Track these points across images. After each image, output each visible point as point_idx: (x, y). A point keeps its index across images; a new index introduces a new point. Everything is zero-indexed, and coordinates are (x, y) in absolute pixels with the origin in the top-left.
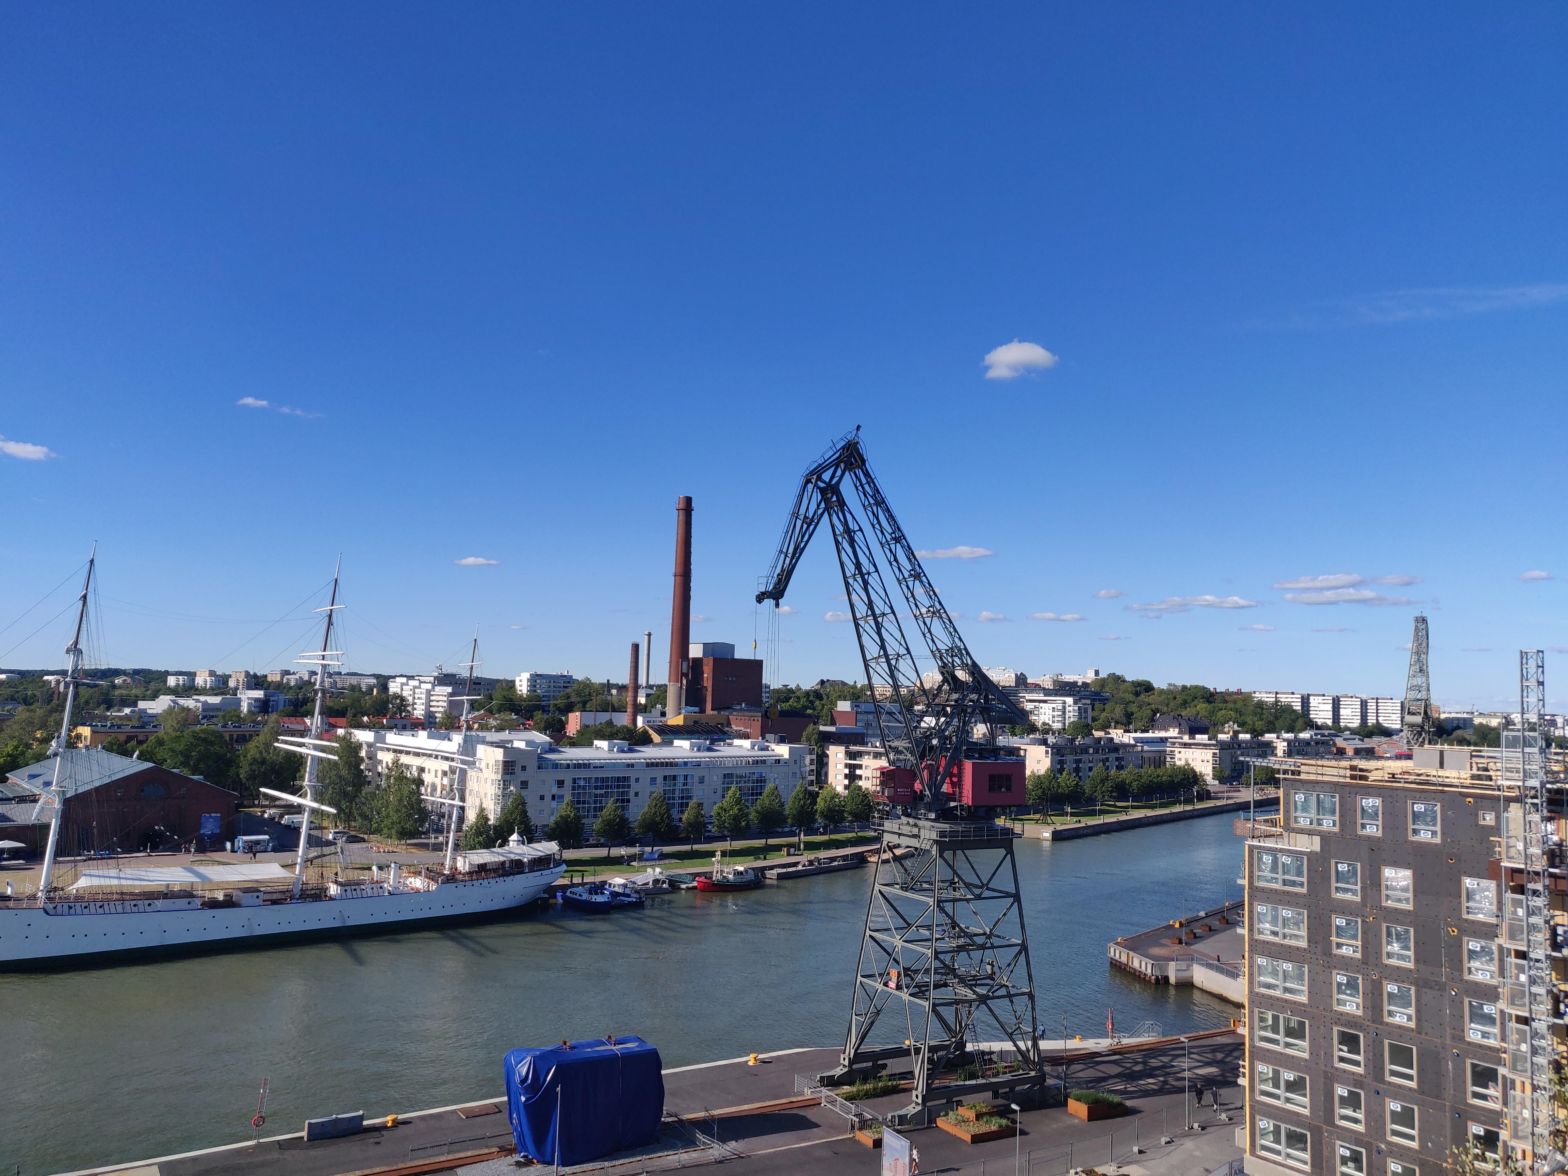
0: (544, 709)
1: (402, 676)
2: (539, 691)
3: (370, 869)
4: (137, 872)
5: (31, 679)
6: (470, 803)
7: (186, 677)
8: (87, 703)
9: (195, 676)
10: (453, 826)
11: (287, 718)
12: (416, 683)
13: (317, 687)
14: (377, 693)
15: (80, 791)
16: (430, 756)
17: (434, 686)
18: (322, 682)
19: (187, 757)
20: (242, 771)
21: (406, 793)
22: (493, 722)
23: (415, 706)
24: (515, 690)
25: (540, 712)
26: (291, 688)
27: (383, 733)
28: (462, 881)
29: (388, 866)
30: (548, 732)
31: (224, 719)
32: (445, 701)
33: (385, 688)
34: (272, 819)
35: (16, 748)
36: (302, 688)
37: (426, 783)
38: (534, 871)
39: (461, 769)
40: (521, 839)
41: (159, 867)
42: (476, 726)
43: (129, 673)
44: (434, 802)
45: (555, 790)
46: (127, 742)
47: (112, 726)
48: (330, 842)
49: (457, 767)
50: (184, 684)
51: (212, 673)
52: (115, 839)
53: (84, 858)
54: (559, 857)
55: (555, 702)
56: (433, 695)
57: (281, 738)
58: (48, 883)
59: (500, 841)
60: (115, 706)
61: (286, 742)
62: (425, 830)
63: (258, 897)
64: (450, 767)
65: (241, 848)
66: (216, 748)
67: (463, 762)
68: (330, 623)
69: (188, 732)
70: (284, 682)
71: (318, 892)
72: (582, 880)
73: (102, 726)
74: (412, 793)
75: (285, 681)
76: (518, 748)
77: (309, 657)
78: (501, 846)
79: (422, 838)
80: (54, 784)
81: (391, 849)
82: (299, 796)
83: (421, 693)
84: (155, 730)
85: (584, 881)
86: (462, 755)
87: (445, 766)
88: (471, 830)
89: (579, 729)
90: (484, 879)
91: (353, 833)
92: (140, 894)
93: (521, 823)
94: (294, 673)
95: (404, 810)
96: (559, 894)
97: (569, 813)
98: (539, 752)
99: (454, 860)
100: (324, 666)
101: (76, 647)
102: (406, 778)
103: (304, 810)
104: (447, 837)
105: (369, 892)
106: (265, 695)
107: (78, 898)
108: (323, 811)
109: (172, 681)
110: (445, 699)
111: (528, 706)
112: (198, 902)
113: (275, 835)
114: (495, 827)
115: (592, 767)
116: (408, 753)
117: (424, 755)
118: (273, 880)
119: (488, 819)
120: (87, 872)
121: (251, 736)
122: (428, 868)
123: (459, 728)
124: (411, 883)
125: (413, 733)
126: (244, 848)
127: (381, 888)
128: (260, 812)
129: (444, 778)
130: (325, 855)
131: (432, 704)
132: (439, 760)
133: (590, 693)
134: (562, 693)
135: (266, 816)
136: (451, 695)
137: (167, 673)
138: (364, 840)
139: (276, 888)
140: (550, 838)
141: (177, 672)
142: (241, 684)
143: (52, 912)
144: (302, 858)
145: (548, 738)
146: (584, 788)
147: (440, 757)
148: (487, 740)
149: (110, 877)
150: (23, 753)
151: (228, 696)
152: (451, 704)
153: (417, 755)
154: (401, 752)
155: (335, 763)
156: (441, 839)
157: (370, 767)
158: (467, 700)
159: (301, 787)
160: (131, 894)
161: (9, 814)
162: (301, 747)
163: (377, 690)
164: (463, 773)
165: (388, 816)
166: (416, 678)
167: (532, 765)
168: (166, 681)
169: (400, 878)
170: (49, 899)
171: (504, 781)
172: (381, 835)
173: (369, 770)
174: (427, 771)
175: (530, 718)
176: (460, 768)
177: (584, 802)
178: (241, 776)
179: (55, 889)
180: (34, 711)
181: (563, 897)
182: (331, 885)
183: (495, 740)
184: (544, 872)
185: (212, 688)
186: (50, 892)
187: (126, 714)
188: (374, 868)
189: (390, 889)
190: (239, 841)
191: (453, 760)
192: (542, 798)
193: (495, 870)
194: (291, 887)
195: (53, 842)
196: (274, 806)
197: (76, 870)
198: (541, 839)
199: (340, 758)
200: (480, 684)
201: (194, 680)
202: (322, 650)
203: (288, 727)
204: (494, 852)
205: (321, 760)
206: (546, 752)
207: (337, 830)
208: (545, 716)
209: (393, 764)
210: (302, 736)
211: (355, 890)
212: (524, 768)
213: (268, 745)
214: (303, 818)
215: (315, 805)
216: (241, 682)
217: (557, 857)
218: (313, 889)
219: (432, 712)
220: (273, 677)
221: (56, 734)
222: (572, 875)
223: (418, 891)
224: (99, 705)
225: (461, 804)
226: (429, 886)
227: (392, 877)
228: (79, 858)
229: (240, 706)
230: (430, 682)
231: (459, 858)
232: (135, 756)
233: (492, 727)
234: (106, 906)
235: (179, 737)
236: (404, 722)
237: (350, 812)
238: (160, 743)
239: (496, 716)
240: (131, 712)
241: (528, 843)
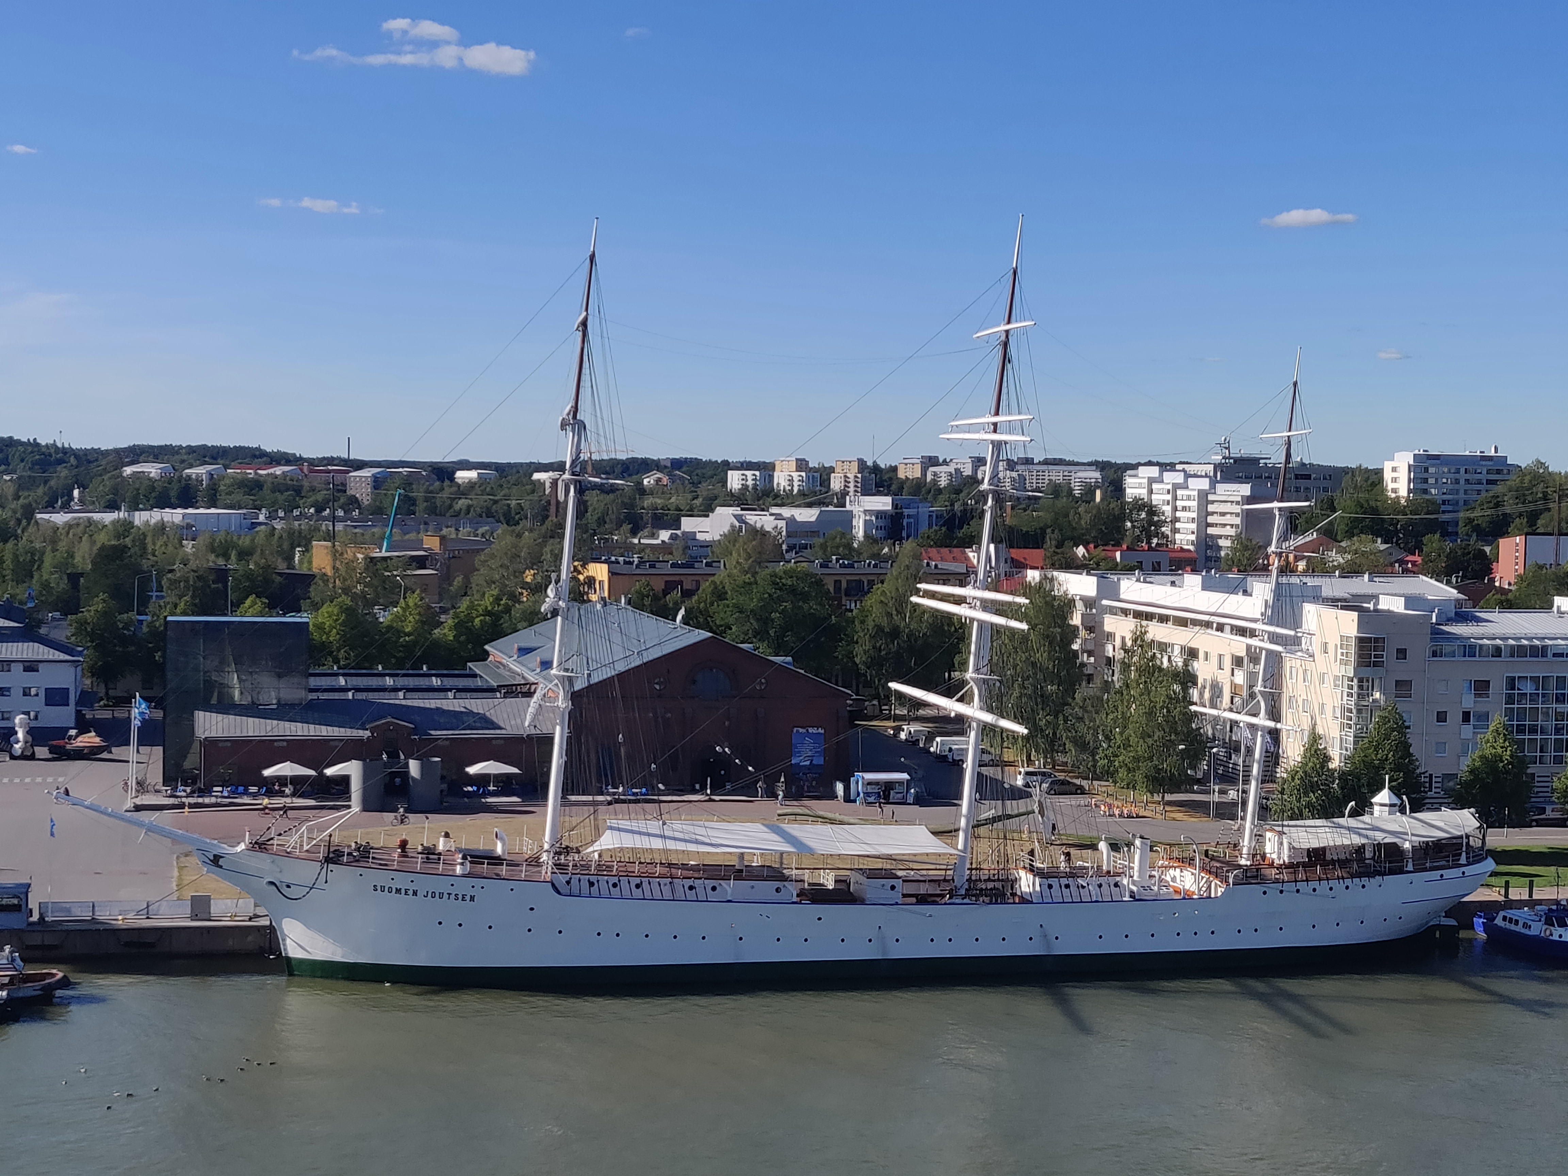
0: (1446, 530)
1: (1150, 464)
2: (1433, 491)
3: (1094, 847)
4: (691, 828)
5: (514, 478)
6: (1290, 722)
7: (757, 473)
8: (601, 521)
9: (774, 469)
10: (1255, 770)
11: (934, 550)
12: (1179, 478)
13: (985, 486)
14: (1102, 499)
15: (595, 679)
16: (1208, 625)
17: (1213, 483)
18: (994, 476)
19: (765, 622)
20: (858, 650)
21: (1160, 700)
22: (1335, 557)
23: (1178, 525)
24: (1383, 490)
25: (1437, 536)
26: (940, 491)
27: (1115, 578)
28: (1277, 881)
29: (1129, 844)
30: (1454, 580)
31: (825, 551)
32: (1237, 515)
33: (1116, 487)
34: (912, 742)
35: (498, 599)
36: (961, 491)
37: (1200, 681)
38: (1425, 870)
39: (1270, 652)
40: (1398, 802)
41: (724, 821)
42: (1301, 565)
43: (666, 467)
44: (1216, 719)
45: (1469, 702)
46: (666, 592)
47: (641, 562)
48: (1019, 790)
49: (1261, 649)
50: (755, 485)
51: (801, 465)
52: (653, 766)
53: (609, 798)
54: (1479, 843)
55: (1468, 514)
56: (1213, 502)
57: (922, 586)
58: (556, 839)
59: (1353, 803)
60: (645, 527)
61: (933, 595)
62: (1200, 775)
63: (893, 888)
64: (1249, 647)
65: (862, 795)
66: (813, 606)
67: (1274, 638)
68: (1006, 359)
69: (764, 574)
70: (928, 480)
71: (999, 885)
72: (1531, 895)
73: (625, 563)
74: (1173, 699)
75: (929, 477)
76: (1389, 611)
77: (970, 429)
78: (1354, 814)
79: (1194, 792)
80: (555, 664)
81: (1134, 810)
82: (958, 700)
83: (1189, 498)
84: (709, 570)
85: (1535, 897)
86: (1270, 623)
87: (1239, 645)
88: (1293, 779)
89: (1521, 571)
90: (1320, 880)
91: (1061, 776)
92: (695, 868)
93: (1397, 768)
94: (945, 463)
95: (1158, 734)
96: (1479, 921)
97: (1500, 750)
98: (1434, 620)
99: (1259, 837)
100: (998, 446)
101: (575, 417)
102: (1160, 669)
103: (970, 726)
104: (1244, 792)
105: (1093, 893)
106: (895, 506)
107: (603, 868)
108: (1003, 730)
109: (735, 480)
110: (1237, 509)
111: (1410, 522)
112: (793, 889)
113: (920, 773)
114: (1343, 776)
115: (1550, 654)
116: (1163, 619)
117: (1195, 622)
118: (917, 858)
119: (1327, 759)
120: (614, 823)
121: (871, 583)
122: (1207, 851)
123: (1265, 569)
124: (1174, 879)
125: (1173, 578)
126: (867, 794)
127: (1116, 885)
128: (893, 728)
129: (1236, 671)
130: (1010, 817)
131: (1210, 519)
132: (1227, 634)
133: (1545, 495)
134: (1484, 494)
135: (903, 736)
136: (1249, 500)
137: (727, 466)
138: (1080, 791)
139: (924, 872)
140: (1459, 803)
141: (742, 464)
142: (852, 485)
143: (564, 889)
144: (968, 818)
145: (1455, 591)
146: (1534, 698)
147: (1227, 629)
148: (1324, 594)
149: (649, 835)
150: (508, 610)
151: (831, 508)
152: (1248, 516)
153: (1182, 622)
154: (1149, 617)
155: (1024, 637)
156: (1232, 794)
157: (1090, 647)
158: (1280, 509)
159: (963, 683)
160: (685, 867)
161: (492, 715)
162: (960, 604)
163: (1102, 494)
164: (1275, 660)
165: (1127, 745)
166: (1178, 467)
167: (1420, 647)
168: (724, 482)
169: (1152, 867)
170: (559, 866)
171: (1361, 680)
172: (1115, 782)
173: (1090, 654)
174: (1201, 655)
175: (1417, 547)
176: (1267, 650)
177: (1533, 730)
178: (857, 660)
179: (567, 850)
180: (519, 536)
181: (1487, 928)
182: (1022, 873)
183: (1338, 594)
184: (1447, 873)
185: (802, 493)
186: (560, 853)
187: (663, 541)
188: (1103, 846)
189: (1134, 888)
190: (857, 783)
191: (1252, 634)
192: (1442, 717)
193: (1343, 863)
194: (949, 872)
195: (559, 766)
196: (918, 719)
197: (595, 819)
198: (1441, 804)
199: (1033, 627)
200: (1308, 477)
201: (771, 477)
202: (993, 412)
203: (936, 566)
204: (1340, 826)
205: (996, 630)
206: (1449, 621)
207: (1031, 769)
208: (1448, 545)
209: (1135, 641)
210: (962, 584)
211: (1067, 886)
212: (1402, 653)
213: (902, 602)
214: (968, 743)
215: (988, 718)
216: (852, 479)
217: (1475, 843)
218: (989, 880)
219: (1212, 536)
220: (910, 472)
221: (554, 576)
222: (1507, 883)
223: (1187, 897)
224: (619, 526)
225: (1271, 724)
226: (1209, 887)
227: (1136, 865)
228: (600, 798)
229: (851, 527)
230: (1206, 476)
231: (1269, 835)
232: (679, 617)
233: (1335, 568)
234: (645, 885)
235: (750, 584)
236: (1155, 557)
237: (1054, 734)
238: (720, 595)
239: (1343, 544)
240: (672, 537)
241: (1413, 811)
